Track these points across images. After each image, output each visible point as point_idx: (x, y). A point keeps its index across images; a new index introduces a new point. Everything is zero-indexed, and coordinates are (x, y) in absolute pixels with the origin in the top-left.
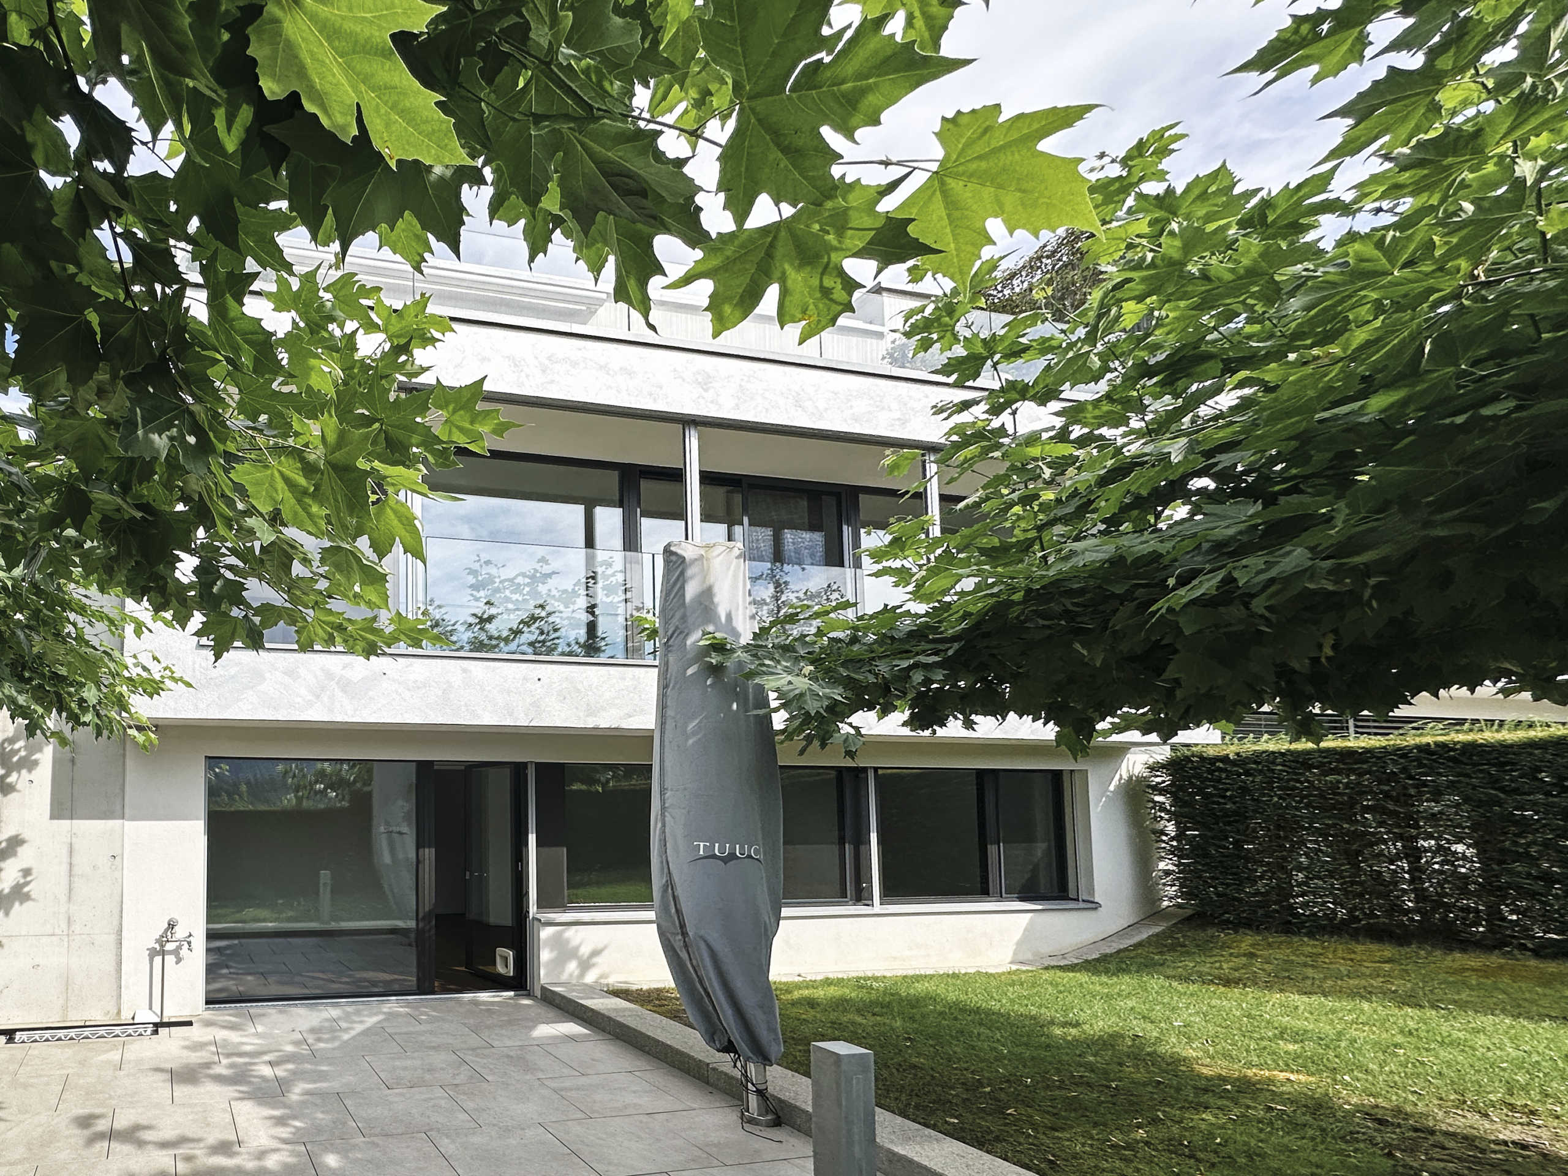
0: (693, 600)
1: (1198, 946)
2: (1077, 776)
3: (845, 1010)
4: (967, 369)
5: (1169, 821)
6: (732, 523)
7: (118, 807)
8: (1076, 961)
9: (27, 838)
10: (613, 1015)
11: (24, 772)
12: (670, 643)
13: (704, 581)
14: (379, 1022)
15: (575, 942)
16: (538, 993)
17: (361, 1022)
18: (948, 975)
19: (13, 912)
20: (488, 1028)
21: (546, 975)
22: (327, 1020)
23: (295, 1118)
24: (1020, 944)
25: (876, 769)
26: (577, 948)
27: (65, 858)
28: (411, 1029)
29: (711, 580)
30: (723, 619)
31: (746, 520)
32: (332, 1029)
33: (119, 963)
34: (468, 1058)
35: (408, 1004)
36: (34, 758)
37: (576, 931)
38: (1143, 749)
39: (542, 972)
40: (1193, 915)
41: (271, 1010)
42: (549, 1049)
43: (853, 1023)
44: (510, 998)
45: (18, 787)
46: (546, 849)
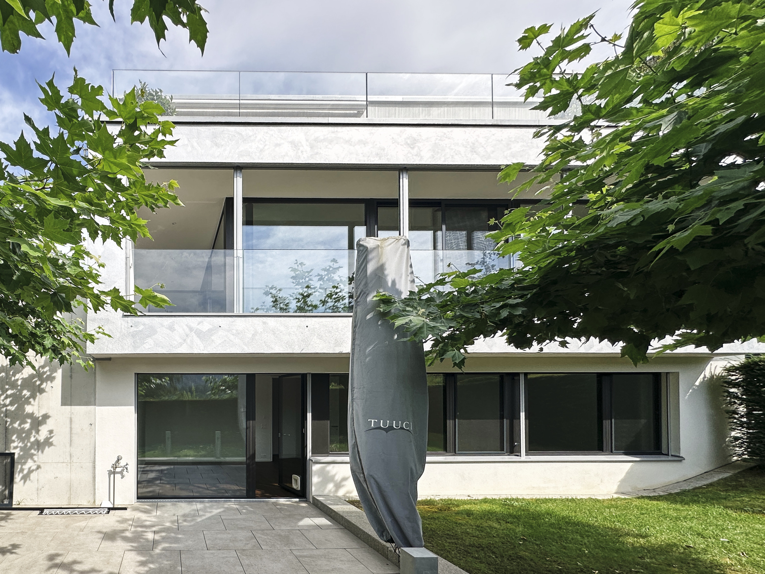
0: (371, 274)
1: (755, 487)
2: (671, 377)
3: (489, 519)
4: (559, 103)
5: (740, 405)
6: (435, 229)
7: (93, 399)
8: (662, 494)
9: (51, 415)
10: (344, 515)
11: (49, 382)
12: (358, 300)
13: (379, 261)
14: (220, 513)
15: (333, 473)
16: (311, 500)
17: (210, 512)
18: (568, 500)
19: (45, 451)
20: (276, 518)
21: (315, 490)
22: (194, 510)
23: (152, 562)
24: (623, 481)
25: (526, 374)
26: (334, 476)
27: (68, 426)
28: (235, 517)
29: (384, 260)
30: (390, 284)
31: (444, 227)
32: (196, 514)
33: (94, 478)
34: (257, 535)
35: (239, 504)
36: (53, 375)
37: (333, 467)
38: (723, 357)
39: (313, 489)
40: (755, 467)
41: (168, 504)
42: (303, 532)
43: (491, 527)
44: (296, 502)
45: (46, 390)
46: (316, 421)
